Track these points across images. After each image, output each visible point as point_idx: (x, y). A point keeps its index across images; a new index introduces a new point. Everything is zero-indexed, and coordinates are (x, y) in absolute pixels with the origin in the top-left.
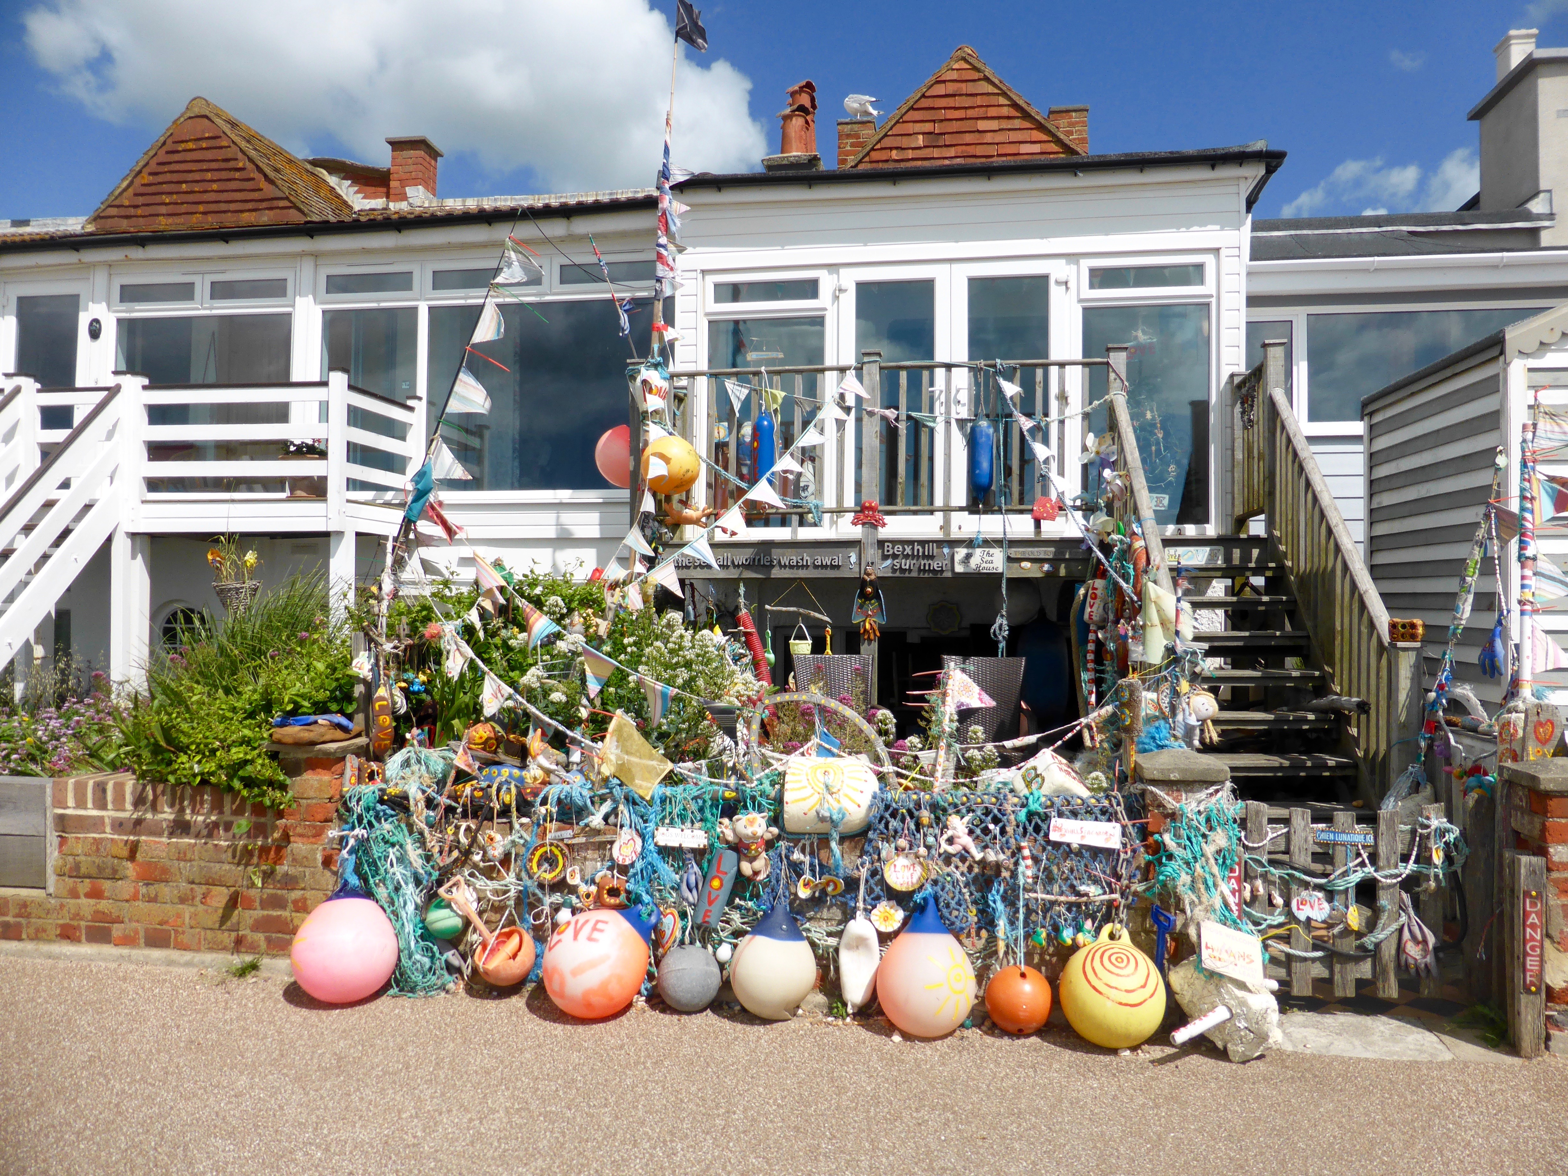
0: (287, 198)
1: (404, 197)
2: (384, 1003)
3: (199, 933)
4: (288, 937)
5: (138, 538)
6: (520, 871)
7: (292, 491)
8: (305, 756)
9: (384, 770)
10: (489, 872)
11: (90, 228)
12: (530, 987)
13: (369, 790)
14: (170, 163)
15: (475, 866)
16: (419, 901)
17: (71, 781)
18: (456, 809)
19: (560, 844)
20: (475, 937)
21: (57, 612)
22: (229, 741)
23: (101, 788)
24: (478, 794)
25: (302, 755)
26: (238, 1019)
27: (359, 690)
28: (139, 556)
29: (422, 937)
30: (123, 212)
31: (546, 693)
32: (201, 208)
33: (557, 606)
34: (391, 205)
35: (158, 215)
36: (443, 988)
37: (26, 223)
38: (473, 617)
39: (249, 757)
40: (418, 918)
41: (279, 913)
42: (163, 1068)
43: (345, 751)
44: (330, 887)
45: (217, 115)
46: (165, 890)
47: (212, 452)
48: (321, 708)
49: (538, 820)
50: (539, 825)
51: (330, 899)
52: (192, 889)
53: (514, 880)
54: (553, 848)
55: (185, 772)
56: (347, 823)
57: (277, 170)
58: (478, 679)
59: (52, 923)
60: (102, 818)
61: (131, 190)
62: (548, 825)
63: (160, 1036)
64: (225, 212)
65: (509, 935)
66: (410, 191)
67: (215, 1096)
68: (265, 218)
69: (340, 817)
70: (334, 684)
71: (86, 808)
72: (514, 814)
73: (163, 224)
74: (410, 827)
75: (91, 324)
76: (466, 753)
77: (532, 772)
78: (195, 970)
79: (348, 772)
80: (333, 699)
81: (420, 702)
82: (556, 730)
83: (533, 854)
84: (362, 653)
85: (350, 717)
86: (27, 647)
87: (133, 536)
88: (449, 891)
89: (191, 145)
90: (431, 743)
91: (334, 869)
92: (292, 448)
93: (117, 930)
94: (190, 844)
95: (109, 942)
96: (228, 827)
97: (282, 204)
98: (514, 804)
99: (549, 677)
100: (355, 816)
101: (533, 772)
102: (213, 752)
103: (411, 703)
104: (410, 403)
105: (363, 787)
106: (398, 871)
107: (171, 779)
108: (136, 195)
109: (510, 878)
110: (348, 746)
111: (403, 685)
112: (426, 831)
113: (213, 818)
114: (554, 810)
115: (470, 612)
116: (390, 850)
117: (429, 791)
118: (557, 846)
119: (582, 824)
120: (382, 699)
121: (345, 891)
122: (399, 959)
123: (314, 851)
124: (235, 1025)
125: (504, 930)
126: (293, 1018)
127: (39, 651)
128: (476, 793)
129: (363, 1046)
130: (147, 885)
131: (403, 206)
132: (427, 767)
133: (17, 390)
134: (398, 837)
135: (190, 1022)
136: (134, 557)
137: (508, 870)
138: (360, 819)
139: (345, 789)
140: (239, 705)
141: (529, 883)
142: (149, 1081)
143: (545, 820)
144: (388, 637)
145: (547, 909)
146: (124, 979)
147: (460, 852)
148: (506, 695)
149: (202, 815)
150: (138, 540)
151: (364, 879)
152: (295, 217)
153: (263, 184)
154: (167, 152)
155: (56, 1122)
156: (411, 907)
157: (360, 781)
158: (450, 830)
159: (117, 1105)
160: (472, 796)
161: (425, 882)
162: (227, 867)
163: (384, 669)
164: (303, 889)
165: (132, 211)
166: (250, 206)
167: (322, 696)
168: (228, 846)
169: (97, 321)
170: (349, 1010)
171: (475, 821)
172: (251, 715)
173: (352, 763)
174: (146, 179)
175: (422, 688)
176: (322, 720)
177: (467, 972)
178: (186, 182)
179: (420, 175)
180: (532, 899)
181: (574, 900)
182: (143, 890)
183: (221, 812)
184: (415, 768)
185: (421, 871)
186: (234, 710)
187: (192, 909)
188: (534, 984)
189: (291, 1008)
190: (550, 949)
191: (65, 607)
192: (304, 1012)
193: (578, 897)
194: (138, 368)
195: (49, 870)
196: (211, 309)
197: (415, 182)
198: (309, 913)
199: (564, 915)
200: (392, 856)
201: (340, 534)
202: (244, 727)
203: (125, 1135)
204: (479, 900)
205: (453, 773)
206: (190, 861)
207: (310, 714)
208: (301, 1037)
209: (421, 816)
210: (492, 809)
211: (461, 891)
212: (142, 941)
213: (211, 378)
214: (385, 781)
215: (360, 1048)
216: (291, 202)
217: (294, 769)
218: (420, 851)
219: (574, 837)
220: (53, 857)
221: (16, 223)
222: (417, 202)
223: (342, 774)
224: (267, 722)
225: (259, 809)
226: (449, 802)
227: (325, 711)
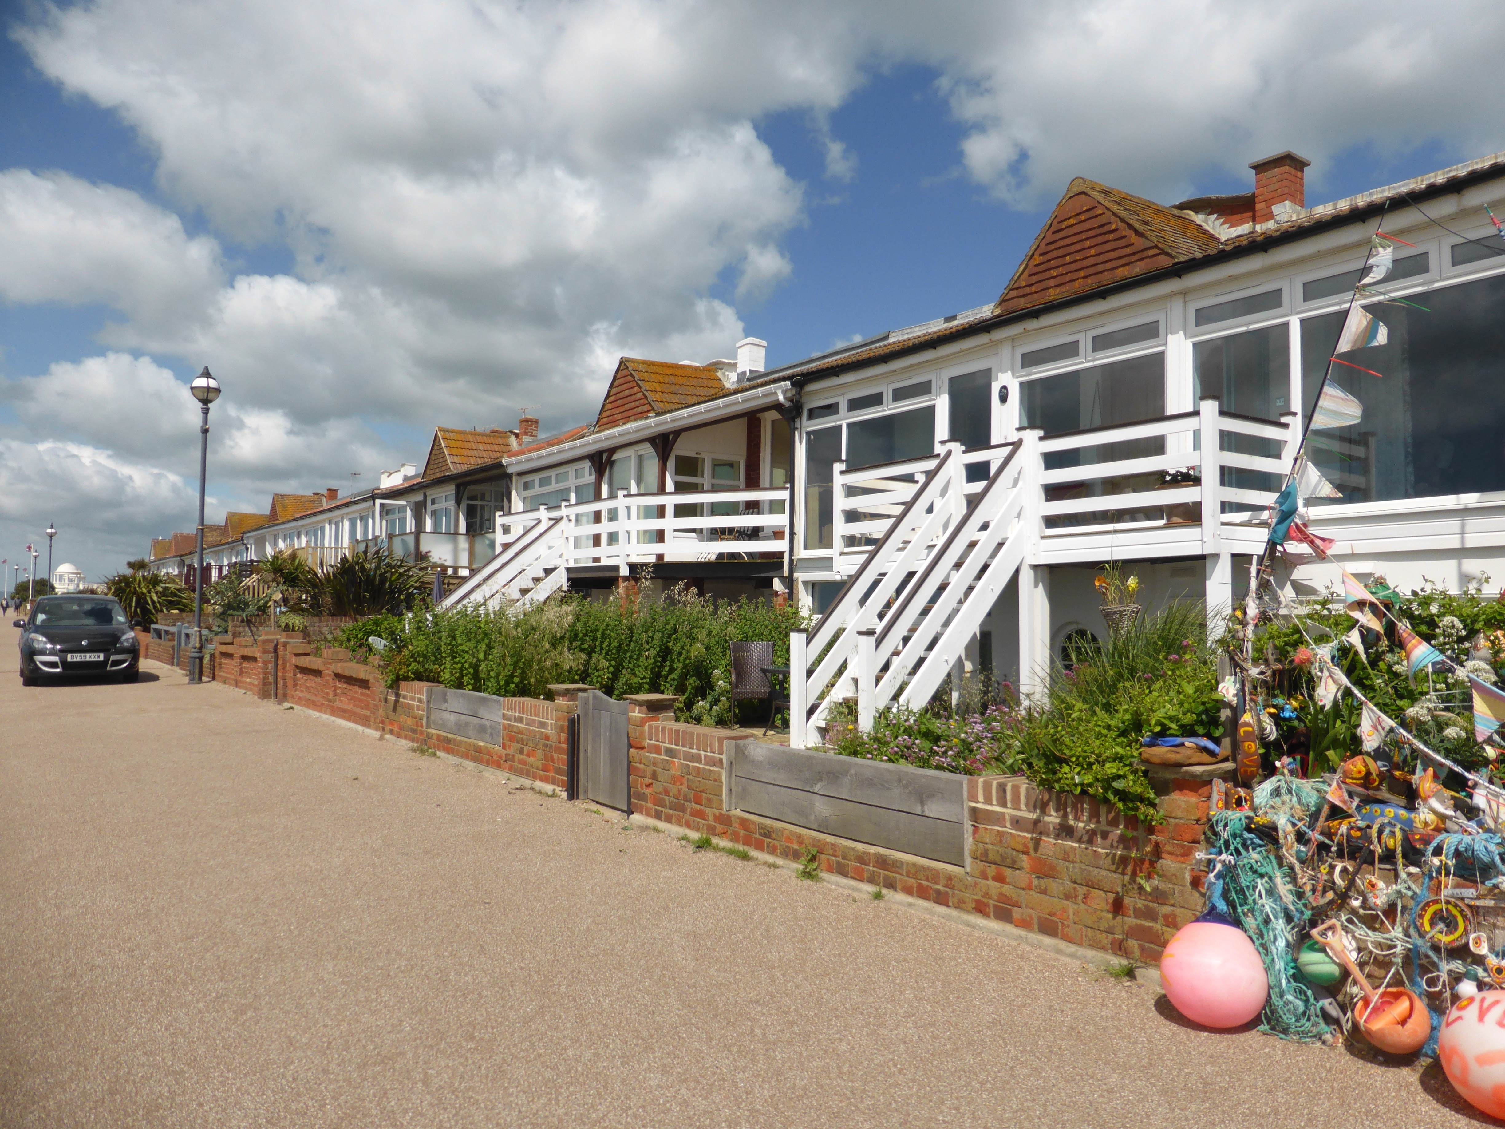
0: (1156, 246)
1: (1270, 216)
2: (1253, 1038)
3: (1081, 930)
4: (1159, 949)
5: (1039, 569)
6: (1409, 926)
7: (1168, 519)
8: (1173, 776)
9: (1252, 798)
10: (1371, 922)
11: (998, 312)
12: (1424, 1062)
13: (1236, 817)
14: (1056, 241)
15: (1354, 911)
16: (1290, 938)
17: (981, 780)
18: (1330, 847)
19: (1460, 904)
20: (1355, 990)
21: (982, 633)
22: (1104, 757)
23: (1002, 788)
24: (1356, 834)
25: (1169, 775)
26: (1113, 1018)
27: (1225, 714)
28: (1041, 585)
29: (1294, 976)
30: (1021, 292)
31: (1441, 726)
32: (1082, 274)
33: (1453, 627)
34: (1259, 228)
35: (1048, 288)
36: (1319, 1037)
37: (954, 318)
38: (1354, 638)
39: (1121, 773)
40: (1290, 957)
41: (1151, 924)
42: (1049, 1047)
43: (1212, 775)
44: (1199, 908)
45: (1093, 189)
46: (1054, 886)
47: (1099, 488)
48: (1188, 731)
49: (1430, 871)
50: (1431, 878)
51: (1197, 920)
52: (1075, 889)
53: (1401, 936)
54: (1450, 907)
55: (1067, 782)
56: (1214, 847)
57: (1146, 223)
58: (1356, 709)
59: (970, 897)
60: (1003, 814)
61: (1026, 273)
62: (1443, 878)
63: (1048, 1015)
64: (1101, 272)
65: (1397, 996)
66: (1276, 209)
67: (1090, 1085)
68: (1137, 269)
69: (1207, 840)
70: (1201, 708)
71: (991, 804)
72: (1400, 861)
73: (1053, 295)
74: (1280, 859)
75: (1001, 391)
76: (1341, 788)
77: (1422, 816)
78: (1078, 963)
79: (1215, 796)
80: (1201, 722)
81: (1292, 729)
82: (1451, 771)
83: (1423, 909)
84: (1227, 678)
85: (1217, 741)
86: (960, 662)
87: (1035, 567)
88: (1323, 934)
89: (1072, 221)
90: (1304, 772)
91: (1203, 891)
92: (1168, 478)
93: (1017, 913)
94: (1072, 847)
95: (1011, 923)
96: (1105, 835)
97: (1151, 252)
98: (1399, 850)
99: (1447, 709)
100: (1222, 841)
101: (1424, 815)
102: (1090, 765)
103: (1282, 729)
104: (1284, 420)
105: (1230, 813)
106: (1268, 905)
107: (1057, 786)
108: (1030, 275)
109: (1396, 933)
110: (1214, 770)
111: (1273, 710)
112: (1297, 866)
113: (1093, 826)
114: (1451, 863)
115: (1350, 634)
116: (1259, 881)
117: (1300, 824)
118: (1456, 906)
119: (1489, 884)
120: (1247, 724)
121: (1212, 915)
122: (1269, 995)
123: (1182, 870)
124: (1110, 1024)
125: (1390, 989)
126: (1163, 1030)
127: (968, 666)
128: (1352, 832)
129: (1230, 1077)
130: (1038, 878)
131: (1271, 225)
132: (1299, 800)
133: (949, 454)
134: (1267, 869)
135: (1071, 1009)
136: (1036, 586)
137: (1393, 923)
138: (1227, 844)
139: (1212, 813)
140: (1113, 723)
141: (1420, 942)
142: (1038, 1054)
143: (1439, 872)
144: (1255, 662)
145: (1444, 977)
146: (1022, 957)
147: (1335, 893)
148: (1387, 728)
149: (1083, 822)
150: (1039, 570)
151: (1231, 904)
152: (1164, 262)
153: (1134, 238)
154: (1054, 233)
155: (966, 1069)
156: (1281, 944)
157: (1227, 806)
158: (1324, 869)
159: (1012, 1068)
160: (1349, 837)
161: (1296, 920)
162: (1104, 873)
163: (1251, 694)
164: (1173, 905)
165: (1028, 290)
166: (1124, 261)
167: (1189, 719)
168: (1107, 855)
169: (1004, 388)
170: (1218, 1036)
171: (1352, 862)
172: (1123, 733)
173: (1219, 787)
174: (1038, 259)
175: (1293, 715)
176: (1189, 742)
177: (1347, 1026)
178: (1069, 254)
179: (1286, 190)
180: (1424, 961)
181: (1481, 972)
182: (1036, 882)
183: (1098, 822)
184: (1287, 798)
185: (1291, 907)
186: (1109, 727)
187: (1075, 907)
188: (1430, 1060)
189: (1161, 1019)
190: (1448, 1025)
191: (987, 629)
192: (1174, 1027)
193: (1485, 970)
194: (1038, 423)
195: (967, 853)
196: (1093, 361)
197: (1280, 198)
198: (1178, 929)
199: (1467, 988)
200: (1260, 887)
201: (1216, 556)
202: (1117, 744)
203: (1016, 1097)
204: (1359, 950)
205: (1326, 809)
206: (1073, 862)
207: (1177, 736)
208: (1169, 1051)
209: (1291, 850)
210: (1372, 853)
211: (1337, 936)
212: (1036, 927)
213: (1097, 422)
214: (1254, 809)
215: (1227, 1078)
216: (1159, 249)
217: (1162, 788)
218: (1290, 887)
219: (1478, 898)
220: (969, 842)
221: (948, 320)
222: (1283, 218)
223: (1209, 797)
224: (1137, 741)
225: (1132, 822)
226: (1321, 838)
227: (1193, 734)
